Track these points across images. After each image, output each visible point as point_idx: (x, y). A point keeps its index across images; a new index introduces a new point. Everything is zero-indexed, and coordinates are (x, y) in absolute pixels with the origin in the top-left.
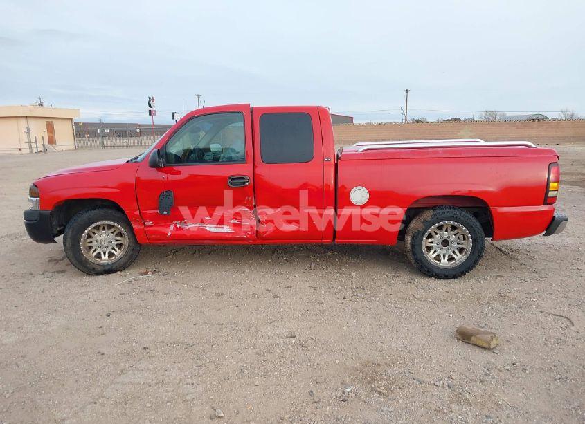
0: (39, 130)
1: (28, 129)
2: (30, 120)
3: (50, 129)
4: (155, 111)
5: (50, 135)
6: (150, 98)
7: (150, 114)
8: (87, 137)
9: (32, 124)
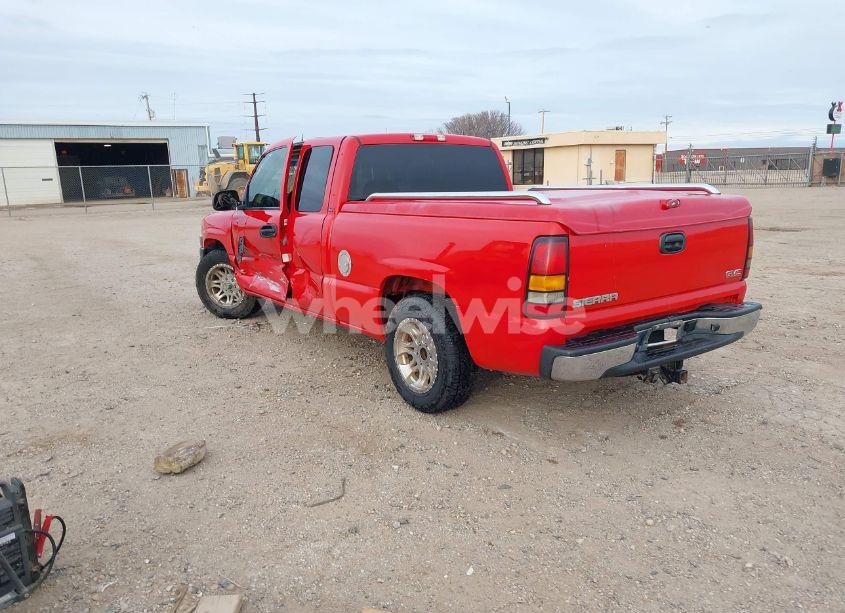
0: (604, 162)
1: (590, 160)
2: (594, 149)
3: (621, 160)
4: (839, 126)
5: (619, 168)
6: (834, 105)
7: (829, 132)
8: (722, 169)
9: (597, 154)
